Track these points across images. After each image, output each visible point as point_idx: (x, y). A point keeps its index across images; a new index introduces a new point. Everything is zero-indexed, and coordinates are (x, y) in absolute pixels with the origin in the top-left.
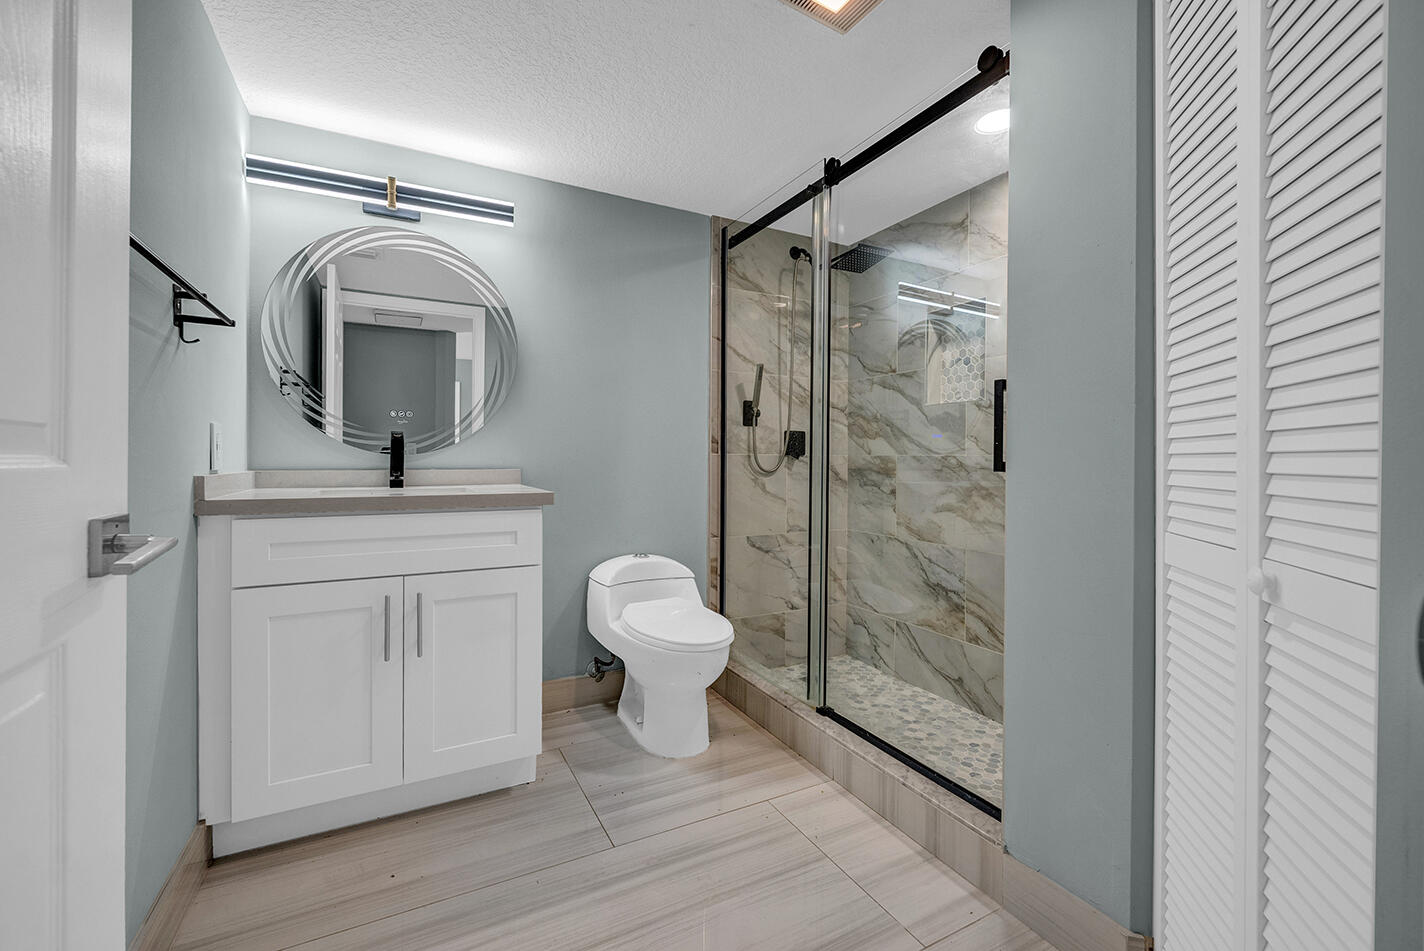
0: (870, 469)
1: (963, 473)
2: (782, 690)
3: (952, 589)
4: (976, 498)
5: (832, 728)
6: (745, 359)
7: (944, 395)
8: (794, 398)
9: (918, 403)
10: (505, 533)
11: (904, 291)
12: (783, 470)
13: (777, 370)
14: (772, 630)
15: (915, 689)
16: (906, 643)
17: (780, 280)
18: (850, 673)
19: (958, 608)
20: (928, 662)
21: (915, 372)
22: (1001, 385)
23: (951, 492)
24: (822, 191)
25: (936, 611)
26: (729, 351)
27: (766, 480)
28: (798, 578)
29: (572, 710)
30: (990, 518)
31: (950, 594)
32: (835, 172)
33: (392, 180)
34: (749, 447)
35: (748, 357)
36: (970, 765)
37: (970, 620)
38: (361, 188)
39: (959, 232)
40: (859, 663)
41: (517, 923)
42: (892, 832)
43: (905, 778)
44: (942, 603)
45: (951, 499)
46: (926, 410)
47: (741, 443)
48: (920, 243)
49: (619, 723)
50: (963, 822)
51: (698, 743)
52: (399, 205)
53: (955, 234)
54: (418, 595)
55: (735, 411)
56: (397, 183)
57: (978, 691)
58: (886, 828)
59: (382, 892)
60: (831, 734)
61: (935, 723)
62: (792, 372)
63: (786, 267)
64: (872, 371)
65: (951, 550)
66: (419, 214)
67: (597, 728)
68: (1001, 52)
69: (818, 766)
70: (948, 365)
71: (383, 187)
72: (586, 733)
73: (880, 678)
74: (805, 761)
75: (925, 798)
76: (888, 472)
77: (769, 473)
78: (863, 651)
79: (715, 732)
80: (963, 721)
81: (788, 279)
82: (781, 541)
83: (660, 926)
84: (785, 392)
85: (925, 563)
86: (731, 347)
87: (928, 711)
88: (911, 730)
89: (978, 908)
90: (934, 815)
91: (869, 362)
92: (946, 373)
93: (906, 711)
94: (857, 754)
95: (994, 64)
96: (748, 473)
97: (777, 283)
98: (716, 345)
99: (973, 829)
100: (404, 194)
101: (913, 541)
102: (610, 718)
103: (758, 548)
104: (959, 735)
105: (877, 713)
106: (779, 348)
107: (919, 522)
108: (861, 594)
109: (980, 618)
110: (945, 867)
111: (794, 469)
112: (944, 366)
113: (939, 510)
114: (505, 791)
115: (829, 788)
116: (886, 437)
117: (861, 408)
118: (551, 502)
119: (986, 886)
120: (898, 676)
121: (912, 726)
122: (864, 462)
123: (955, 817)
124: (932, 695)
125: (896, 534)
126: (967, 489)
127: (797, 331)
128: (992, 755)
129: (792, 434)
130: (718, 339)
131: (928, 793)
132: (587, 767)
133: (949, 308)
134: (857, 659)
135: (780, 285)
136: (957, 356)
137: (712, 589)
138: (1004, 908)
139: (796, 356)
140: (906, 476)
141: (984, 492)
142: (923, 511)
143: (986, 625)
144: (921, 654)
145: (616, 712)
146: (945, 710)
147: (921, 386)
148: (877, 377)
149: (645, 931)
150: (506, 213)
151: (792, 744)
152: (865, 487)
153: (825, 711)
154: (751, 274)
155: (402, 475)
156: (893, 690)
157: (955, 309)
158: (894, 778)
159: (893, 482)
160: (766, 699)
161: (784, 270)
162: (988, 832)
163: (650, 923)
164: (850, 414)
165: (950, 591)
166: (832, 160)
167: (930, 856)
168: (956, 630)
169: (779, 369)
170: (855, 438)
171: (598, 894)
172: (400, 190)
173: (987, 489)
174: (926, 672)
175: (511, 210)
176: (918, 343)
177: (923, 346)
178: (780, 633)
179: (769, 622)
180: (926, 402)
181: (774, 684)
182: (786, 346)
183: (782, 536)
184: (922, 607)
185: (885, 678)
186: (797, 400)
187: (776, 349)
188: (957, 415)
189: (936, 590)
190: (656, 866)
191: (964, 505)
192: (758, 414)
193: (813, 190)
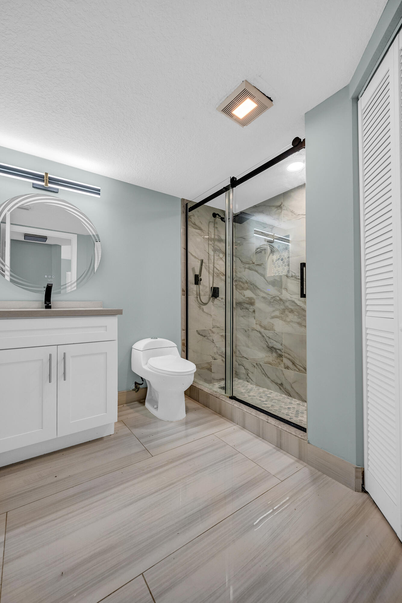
0: (244, 302)
1: (282, 303)
2: (214, 391)
3: (278, 348)
4: (287, 312)
5: (236, 404)
6: (195, 257)
7: (273, 273)
8: (215, 274)
9: (263, 276)
10: (101, 327)
11: (257, 232)
12: (211, 303)
13: (208, 262)
14: (207, 369)
15: (264, 389)
16: (260, 371)
17: (209, 226)
18: (238, 385)
19: (281, 356)
20: (269, 378)
21: (262, 264)
22: (303, 265)
23: (277, 310)
24: (229, 189)
25: (272, 357)
26: (189, 254)
27: (204, 307)
28: (217, 347)
29: (125, 405)
30: (292, 320)
31: (277, 350)
32: (234, 183)
33: (47, 174)
34: (197, 293)
35: (196, 256)
36: (289, 415)
37: (285, 360)
38: (32, 176)
39: (278, 209)
40: (241, 381)
41: (115, 490)
42: (263, 441)
43: (268, 420)
44: (275, 355)
45: (277, 313)
46: (266, 278)
47: (194, 292)
48: (263, 213)
49: (146, 409)
50: (291, 434)
51: (182, 415)
52: (50, 185)
53: (277, 210)
54: (64, 353)
55: (191, 279)
56: (49, 175)
57: (289, 388)
58: (261, 440)
59: (52, 483)
60: (236, 406)
61: (273, 401)
62: (214, 263)
63: (211, 221)
64: (245, 263)
65: (277, 333)
66: (58, 189)
67: (137, 411)
68: (300, 140)
69: (231, 420)
70: (275, 261)
71: (42, 177)
72: (133, 413)
73: (250, 386)
74: (225, 418)
75: (276, 426)
76: (252, 303)
77: (205, 304)
78: (242, 376)
79: (187, 410)
80: (284, 400)
81: (212, 225)
82: (210, 332)
83: (177, 484)
84: (211, 271)
85: (267, 339)
86: (190, 253)
87: (270, 397)
88: (264, 404)
89: (299, 465)
90: (280, 432)
91: (244, 260)
92: (274, 264)
93: (262, 397)
94: (248, 413)
95: (298, 144)
96: (197, 304)
97: (207, 227)
98: (184, 251)
99: (296, 436)
100: (52, 180)
101: (262, 330)
102: (142, 408)
103: (201, 335)
104: (283, 405)
105: (251, 399)
106: (208, 253)
107: (265, 323)
108: (241, 353)
109: (289, 359)
110: (285, 452)
111: (215, 303)
112: (273, 261)
113: (273, 318)
114: (101, 439)
115: (236, 427)
116: (251, 290)
117: (240, 278)
118: (121, 314)
119: (301, 458)
120: (257, 385)
121: (265, 402)
122: (242, 300)
123: (288, 432)
124: (270, 391)
125: (255, 328)
126: (283, 309)
127: (216, 247)
128: (296, 411)
129: (214, 288)
130: (184, 249)
131: (277, 424)
132: (136, 427)
133: (272, 239)
134: (240, 379)
135: (209, 228)
136: (278, 257)
137: (182, 352)
138: (308, 464)
139: (215, 257)
140: (259, 305)
141: (290, 310)
142: (266, 318)
143: (291, 361)
144: (266, 375)
145: (144, 405)
146: (277, 396)
147: (265, 269)
148: (247, 266)
149: (171, 487)
150: (97, 191)
151: (220, 413)
152: (243, 310)
153: (233, 398)
154: (197, 223)
155: (50, 304)
156: (256, 390)
157: (275, 240)
158: (263, 420)
159: (254, 308)
160: (207, 395)
161: (210, 222)
162: (301, 436)
163: (173, 484)
164: (236, 280)
165: (277, 349)
166: (233, 178)
167: (278, 449)
168: (280, 364)
169: (209, 262)
170: (238, 290)
171: (149, 475)
172: (50, 178)
173: (291, 309)
174: (268, 381)
175: (99, 190)
176: (263, 252)
177: (265, 253)
178: (210, 369)
179: (206, 365)
180: (267, 275)
181: (210, 389)
182: (212, 253)
183: (210, 330)
184: (266, 356)
185: (252, 386)
186: (215, 275)
187: (208, 254)
188: (279, 280)
189: (272, 349)
190: (171, 462)
191: (282, 315)
192: (201, 280)
193: (225, 189)
